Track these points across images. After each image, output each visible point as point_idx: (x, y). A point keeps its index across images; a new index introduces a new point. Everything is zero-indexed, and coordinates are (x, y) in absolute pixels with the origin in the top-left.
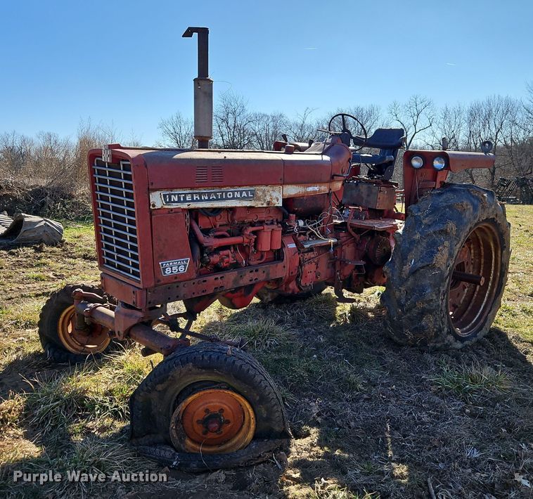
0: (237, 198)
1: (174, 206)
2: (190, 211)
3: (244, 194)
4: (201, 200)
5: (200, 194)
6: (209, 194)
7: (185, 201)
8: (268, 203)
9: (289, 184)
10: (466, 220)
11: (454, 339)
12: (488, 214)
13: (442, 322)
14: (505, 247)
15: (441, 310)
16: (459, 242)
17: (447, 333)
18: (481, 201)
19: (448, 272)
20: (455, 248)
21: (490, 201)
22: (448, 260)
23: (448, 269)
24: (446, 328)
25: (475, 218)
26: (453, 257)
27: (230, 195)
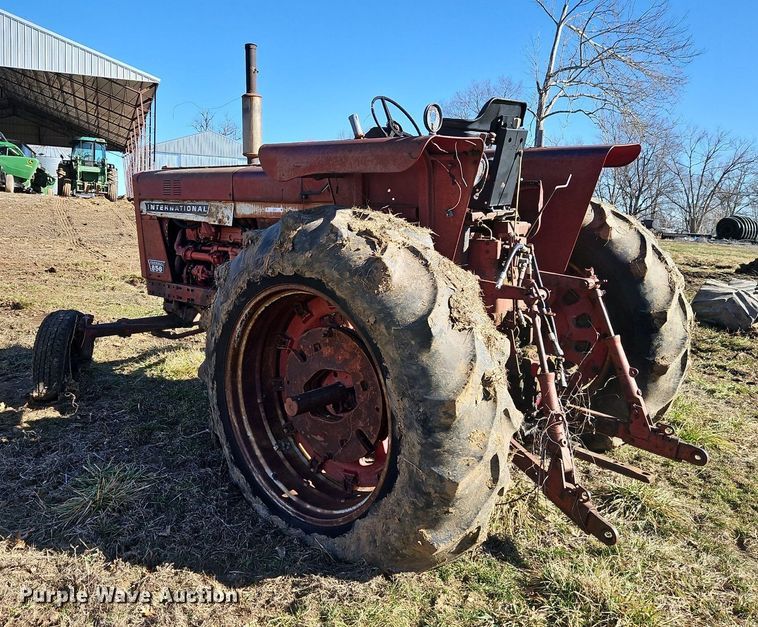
0: (194, 212)
1: (153, 214)
2: (158, 218)
3: (200, 209)
4: (169, 211)
5: (169, 206)
6: (174, 206)
7: (159, 210)
8: (220, 221)
9: (242, 201)
10: (241, 265)
11: (249, 486)
12: (293, 266)
13: (219, 431)
14: (387, 370)
15: (214, 407)
16: (227, 300)
17: (231, 460)
18: (280, 236)
19: (213, 345)
20: (221, 308)
21: (306, 241)
22: (212, 323)
23: (213, 339)
24: (225, 446)
25: (257, 265)
26: (218, 322)
27: (189, 208)
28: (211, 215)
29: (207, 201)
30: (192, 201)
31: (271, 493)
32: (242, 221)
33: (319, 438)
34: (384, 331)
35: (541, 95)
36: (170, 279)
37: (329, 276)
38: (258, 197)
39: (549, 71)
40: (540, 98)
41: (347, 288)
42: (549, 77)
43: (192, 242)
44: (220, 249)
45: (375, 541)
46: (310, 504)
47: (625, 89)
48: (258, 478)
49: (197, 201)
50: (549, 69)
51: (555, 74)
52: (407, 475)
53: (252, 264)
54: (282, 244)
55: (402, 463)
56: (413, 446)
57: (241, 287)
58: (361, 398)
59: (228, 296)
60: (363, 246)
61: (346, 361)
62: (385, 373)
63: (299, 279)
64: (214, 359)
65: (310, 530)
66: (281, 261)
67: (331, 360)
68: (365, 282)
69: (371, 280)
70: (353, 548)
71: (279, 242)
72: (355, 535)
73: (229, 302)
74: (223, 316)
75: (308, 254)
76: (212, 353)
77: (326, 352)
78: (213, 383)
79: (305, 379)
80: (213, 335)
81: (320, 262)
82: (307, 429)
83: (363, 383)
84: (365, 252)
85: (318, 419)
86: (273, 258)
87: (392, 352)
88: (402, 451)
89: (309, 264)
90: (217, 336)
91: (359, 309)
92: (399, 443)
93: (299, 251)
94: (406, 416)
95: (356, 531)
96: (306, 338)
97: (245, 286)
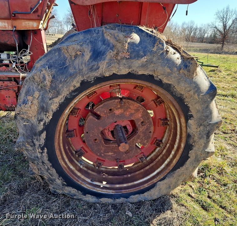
10: (71, 70)
11: (80, 192)
12: (130, 67)
13: (49, 173)
14: (191, 116)
15: (43, 163)
16: (57, 97)
17: (63, 185)
18: (113, 47)
19: (41, 127)
20: (50, 102)
21: (139, 50)
22: (39, 113)
23: (42, 123)
24: (57, 180)
25: (91, 69)
26: (47, 111)
33: (110, 154)
34: (197, 97)
37: (160, 73)
41: (174, 77)
52: (194, 157)
53: (85, 69)
54: (117, 54)
55: (192, 154)
56: (201, 145)
57: (75, 86)
58: (141, 129)
59: (58, 94)
60: (175, 51)
61: (132, 115)
62: (188, 117)
63: (130, 76)
64: (44, 135)
65: (127, 196)
66: (117, 66)
67: (121, 116)
68: (186, 72)
69: (189, 71)
70: (157, 193)
71: (115, 53)
72: (157, 188)
73: (60, 97)
74: (54, 107)
75: (144, 59)
76: (42, 132)
77: (118, 112)
78: (42, 149)
79: (101, 129)
80: (41, 120)
81: (155, 63)
82: (102, 151)
83: (142, 122)
84: (178, 55)
85: (111, 145)
86: (109, 64)
87: (198, 107)
88: (194, 149)
89: (143, 66)
90: (47, 121)
91: (181, 88)
92: (192, 146)
93: (135, 57)
94: (200, 134)
95: (158, 187)
96: (102, 107)
97: (78, 85)
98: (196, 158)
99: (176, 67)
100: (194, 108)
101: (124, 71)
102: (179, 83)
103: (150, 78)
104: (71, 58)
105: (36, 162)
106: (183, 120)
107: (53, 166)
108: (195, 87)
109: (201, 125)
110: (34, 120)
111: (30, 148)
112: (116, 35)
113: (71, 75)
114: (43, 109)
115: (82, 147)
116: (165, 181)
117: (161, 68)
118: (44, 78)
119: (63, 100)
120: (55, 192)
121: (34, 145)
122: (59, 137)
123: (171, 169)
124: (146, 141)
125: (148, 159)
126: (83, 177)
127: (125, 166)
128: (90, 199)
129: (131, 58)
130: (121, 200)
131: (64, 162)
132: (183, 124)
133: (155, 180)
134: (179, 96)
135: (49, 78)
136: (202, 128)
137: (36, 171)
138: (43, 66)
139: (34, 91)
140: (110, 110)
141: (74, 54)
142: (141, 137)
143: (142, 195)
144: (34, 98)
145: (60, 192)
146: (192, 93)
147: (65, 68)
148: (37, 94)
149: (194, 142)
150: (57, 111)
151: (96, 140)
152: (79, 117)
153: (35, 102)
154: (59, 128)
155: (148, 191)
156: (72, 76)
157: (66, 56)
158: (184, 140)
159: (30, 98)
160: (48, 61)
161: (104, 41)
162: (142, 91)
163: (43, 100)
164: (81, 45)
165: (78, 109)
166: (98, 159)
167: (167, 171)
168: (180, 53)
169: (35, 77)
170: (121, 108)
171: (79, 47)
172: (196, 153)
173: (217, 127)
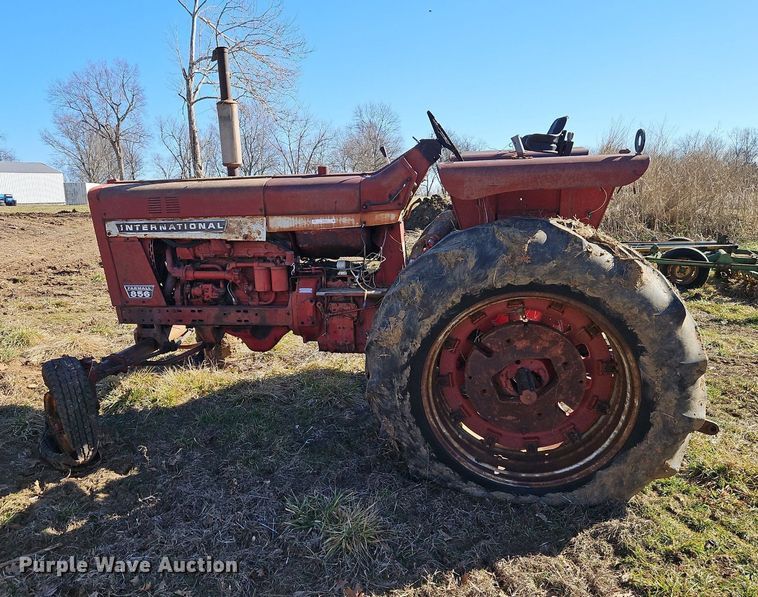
0: (202, 230)
1: (129, 235)
3: (211, 226)
4: (159, 231)
5: (158, 225)
6: (167, 225)
7: (141, 231)
8: (246, 237)
9: (278, 215)
10: (450, 281)
11: (457, 475)
12: (531, 276)
13: (411, 436)
14: (643, 349)
15: (403, 416)
16: (429, 316)
17: (431, 458)
18: (506, 251)
19: (405, 359)
20: (419, 324)
21: (545, 252)
22: (403, 339)
23: (406, 354)
24: (422, 448)
25: (477, 280)
26: (414, 337)
27: (193, 226)
28: (232, 231)
29: (221, 216)
30: (195, 217)
31: (483, 475)
32: (281, 236)
33: (509, 418)
34: (646, 318)
35: (188, 81)
36: (164, 303)
37: (579, 281)
38: (303, 211)
39: (191, 59)
40: (188, 84)
41: (603, 289)
42: (192, 64)
43: (189, 262)
44: (239, 265)
45: (622, 482)
46: (524, 473)
47: (255, 79)
48: (467, 465)
49: (206, 217)
50: (191, 57)
51: (198, 61)
52: (661, 425)
53: (468, 279)
54: (513, 258)
55: (656, 418)
56: (670, 402)
57: (453, 302)
58: (563, 376)
59: (431, 312)
60: (603, 251)
61: (545, 349)
62: (638, 352)
63: (534, 287)
64: (407, 372)
65: (541, 493)
66: (513, 273)
67: (527, 351)
68: (622, 281)
69: (627, 279)
70: (596, 494)
71: (509, 257)
72: (598, 483)
73: (433, 317)
74: (424, 331)
75: (552, 264)
76: (404, 367)
77: (520, 345)
78: (404, 394)
79: (493, 372)
80: (405, 350)
81: (569, 269)
82: (495, 413)
83: (565, 364)
84: (608, 256)
85: (510, 402)
86: (502, 272)
87: (652, 334)
88: (658, 408)
89: (552, 273)
90: (413, 350)
91: (617, 304)
92: (654, 403)
93: (538, 262)
94: (664, 381)
95: (598, 480)
96: (494, 337)
97: (458, 300)
98: (664, 426)
99: (605, 274)
100: (646, 336)
101: (524, 281)
102: (611, 296)
103: (564, 290)
104: (450, 266)
105: (392, 416)
106: (630, 356)
107: (418, 423)
108: (641, 302)
109: (663, 365)
110: (396, 350)
111: (386, 393)
112: (511, 234)
113: (449, 288)
114: (409, 334)
115: (462, 406)
116: (612, 470)
117: (579, 276)
118: (414, 292)
119: (436, 322)
120: (417, 473)
121: (393, 387)
122: (428, 379)
123: (620, 446)
124: (574, 398)
125: (584, 436)
126: (462, 450)
127: (540, 449)
128: (475, 490)
129: (532, 263)
130: (530, 498)
131: (434, 419)
132: (633, 365)
133: (592, 468)
134: (616, 316)
135: (419, 293)
136: (665, 371)
137: (391, 433)
138: (413, 277)
139: (398, 310)
140: (508, 341)
141: (454, 260)
142: (565, 391)
143: (569, 494)
144: (398, 319)
145: (425, 472)
146: (636, 311)
147: (441, 279)
148: (402, 314)
149: (656, 394)
150: (428, 336)
151: (484, 391)
152: (457, 353)
153: (400, 324)
154: (428, 363)
155: (580, 486)
156: (451, 289)
157: (444, 263)
158: (637, 392)
159: (392, 319)
160: (418, 271)
161: (495, 243)
162: (563, 312)
163: (410, 322)
164: (464, 250)
165: (457, 340)
166: (489, 429)
167: (614, 451)
168: (612, 253)
169: (403, 292)
170: (525, 338)
171: (461, 252)
172: (663, 417)
173: (697, 372)
